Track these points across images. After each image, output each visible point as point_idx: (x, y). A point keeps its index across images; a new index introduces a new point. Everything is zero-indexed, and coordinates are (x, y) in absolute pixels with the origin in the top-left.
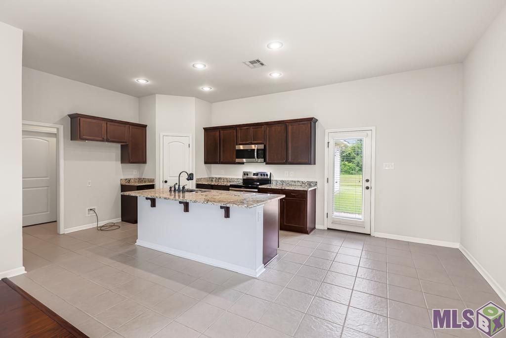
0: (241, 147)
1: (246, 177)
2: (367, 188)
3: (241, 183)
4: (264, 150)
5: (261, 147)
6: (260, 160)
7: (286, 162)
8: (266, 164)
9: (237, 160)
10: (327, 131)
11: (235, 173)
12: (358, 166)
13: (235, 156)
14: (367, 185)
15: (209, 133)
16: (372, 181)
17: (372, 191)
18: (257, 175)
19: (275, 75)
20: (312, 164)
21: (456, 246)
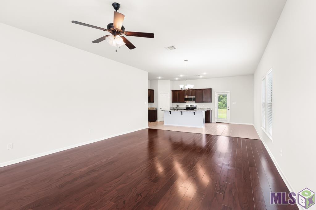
0: (187, 97)
1: (187, 107)
2: (228, 109)
3: (185, 108)
4: (195, 98)
5: (194, 97)
6: (193, 101)
7: (203, 102)
8: (196, 102)
9: (185, 101)
10: (215, 92)
11: (183, 105)
12: (224, 104)
13: (184, 100)
14: (228, 108)
15: (174, 92)
16: (230, 107)
17: (230, 110)
18: (192, 106)
19: (201, 77)
20: (211, 102)
21: (252, 124)
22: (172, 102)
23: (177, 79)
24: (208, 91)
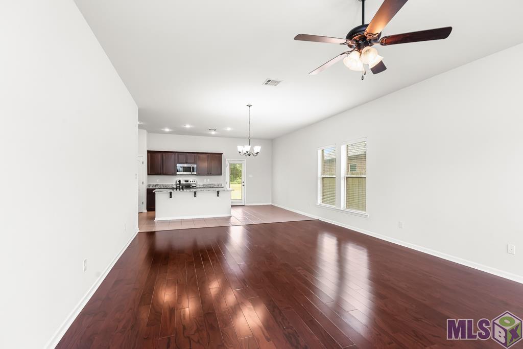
5: (195, 166)
6: (194, 173)
10: (226, 159)
14: (243, 184)
15: (151, 154)
16: (245, 182)
17: (245, 186)
18: (187, 181)
19: (213, 133)
20: (221, 175)
21: (270, 204)
22: (148, 174)
23: (167, 130)
24: (217, 157)
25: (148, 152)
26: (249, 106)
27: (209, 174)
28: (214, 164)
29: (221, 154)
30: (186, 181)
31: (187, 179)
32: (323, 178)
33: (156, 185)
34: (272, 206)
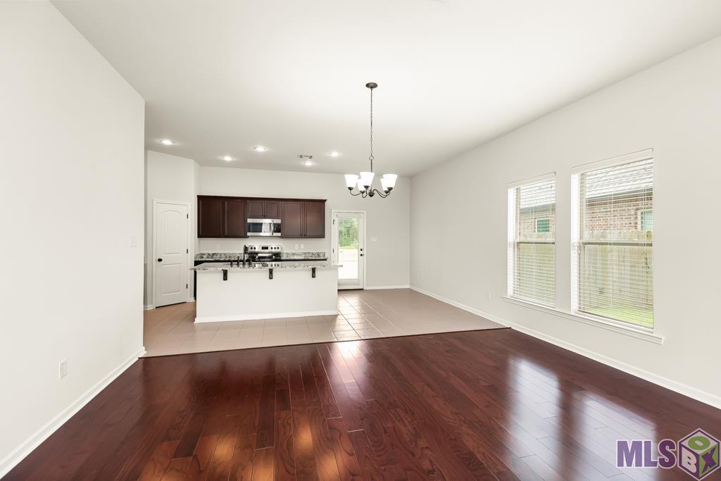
2: (362, 255)
4: (281, 225)
5: (278, 221)
6: (276, 234)
7: (302, 236)
8: (282, 237)
9: (248, 234)
10: (333, 211)
15: (204, 201)
16: (365, 250)
17: (365, 257)
18: (266, 248)
19: (309, 163)
20: (324, 237)
21: (408, 286)
22: (199, 236)
23: (228, 158)
24: (318, 206)
25: (200, 198)
26: (371, 86)
27: (304, 235)
28: (311, 219)
29: (324, 201)
30: (263, 248)
31: (265, 245)
32: (519, 243)
33: (213, 254)
34: (410, 292)
